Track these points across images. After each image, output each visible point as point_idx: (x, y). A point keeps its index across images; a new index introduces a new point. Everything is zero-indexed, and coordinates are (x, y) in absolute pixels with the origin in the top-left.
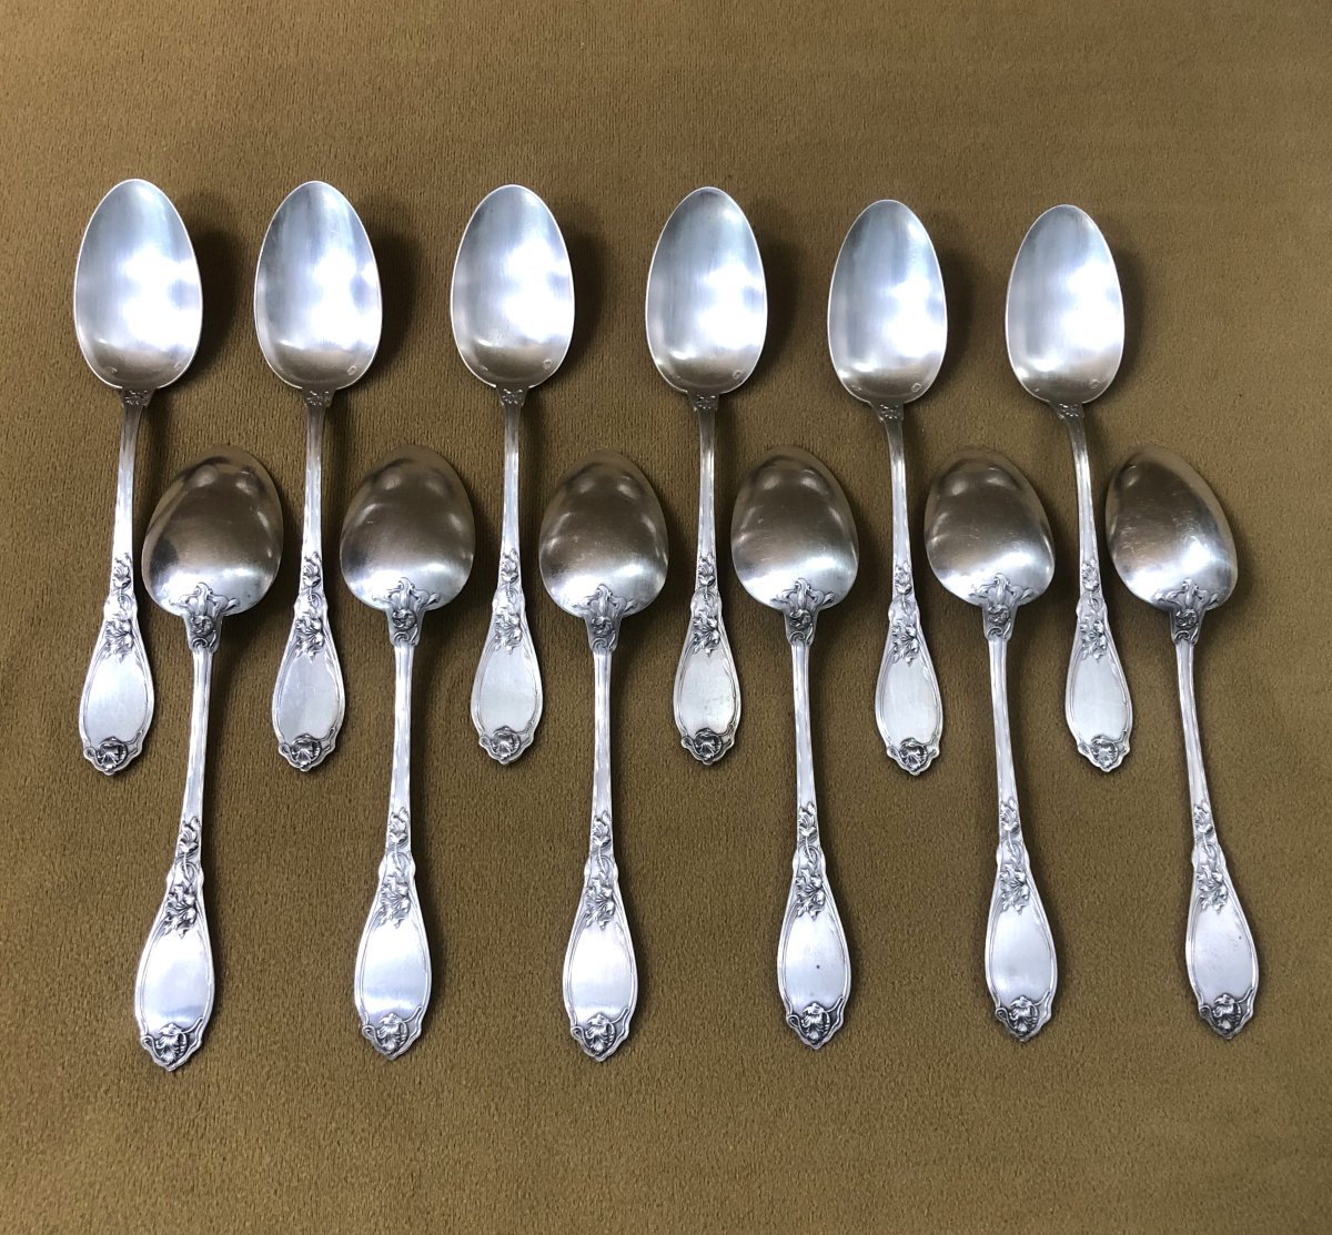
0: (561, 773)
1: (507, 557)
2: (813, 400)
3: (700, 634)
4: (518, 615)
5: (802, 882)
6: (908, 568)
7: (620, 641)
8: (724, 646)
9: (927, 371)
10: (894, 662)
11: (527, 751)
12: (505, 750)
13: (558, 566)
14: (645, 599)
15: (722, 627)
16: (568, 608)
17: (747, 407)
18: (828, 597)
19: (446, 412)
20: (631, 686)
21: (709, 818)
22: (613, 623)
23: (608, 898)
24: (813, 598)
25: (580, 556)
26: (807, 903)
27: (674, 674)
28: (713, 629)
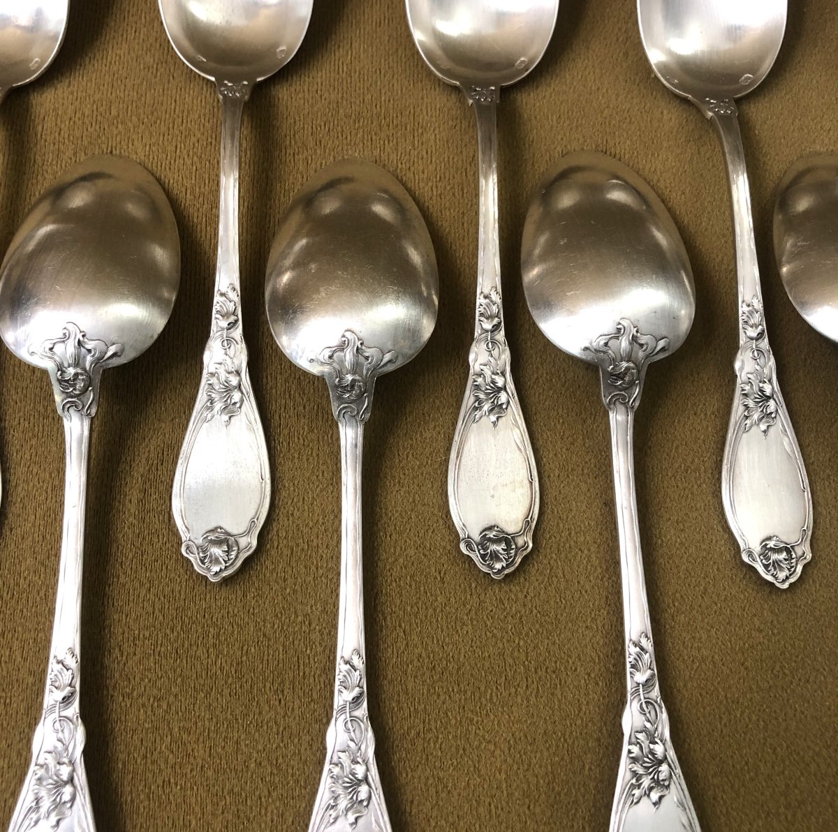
0: (295, 591)
1: (222, 295)
2: (618, 95)
3: (482, 396)
4: (238, 373)
5: (635, 749)
6: (758, 304)
7: (375, 406)
8: (515, 411)
9: (761, 59)
10: (746, 431)
11: (248, 561)
12: (217, 561)
13: (290, 307)
14: (410, 350)
15: (511, 386)
16: (303, 363)
17: (533, 104)
18: (661, 344)
19: (152, 113)
20: (392, 468)
21: (502, 654)
22: (365, 384)
23: (360, 781)
24: (642, 345)
25: (318, 292)
26: (646, 782)
27: (449, 449)
28: (499, 390)
